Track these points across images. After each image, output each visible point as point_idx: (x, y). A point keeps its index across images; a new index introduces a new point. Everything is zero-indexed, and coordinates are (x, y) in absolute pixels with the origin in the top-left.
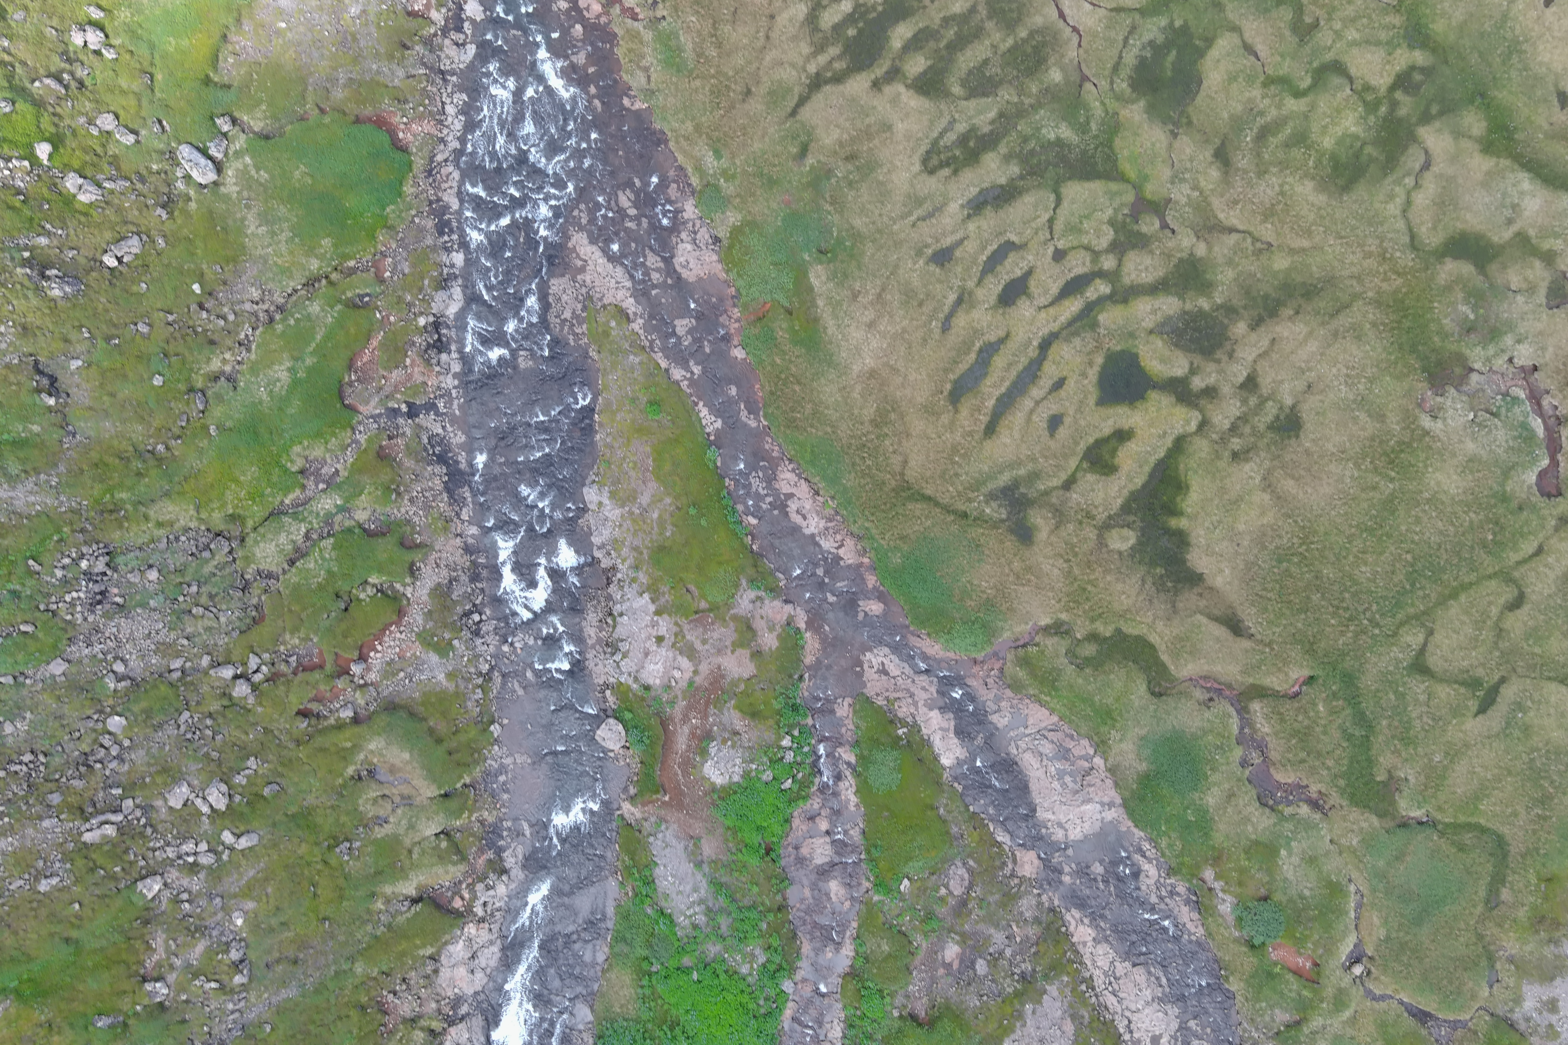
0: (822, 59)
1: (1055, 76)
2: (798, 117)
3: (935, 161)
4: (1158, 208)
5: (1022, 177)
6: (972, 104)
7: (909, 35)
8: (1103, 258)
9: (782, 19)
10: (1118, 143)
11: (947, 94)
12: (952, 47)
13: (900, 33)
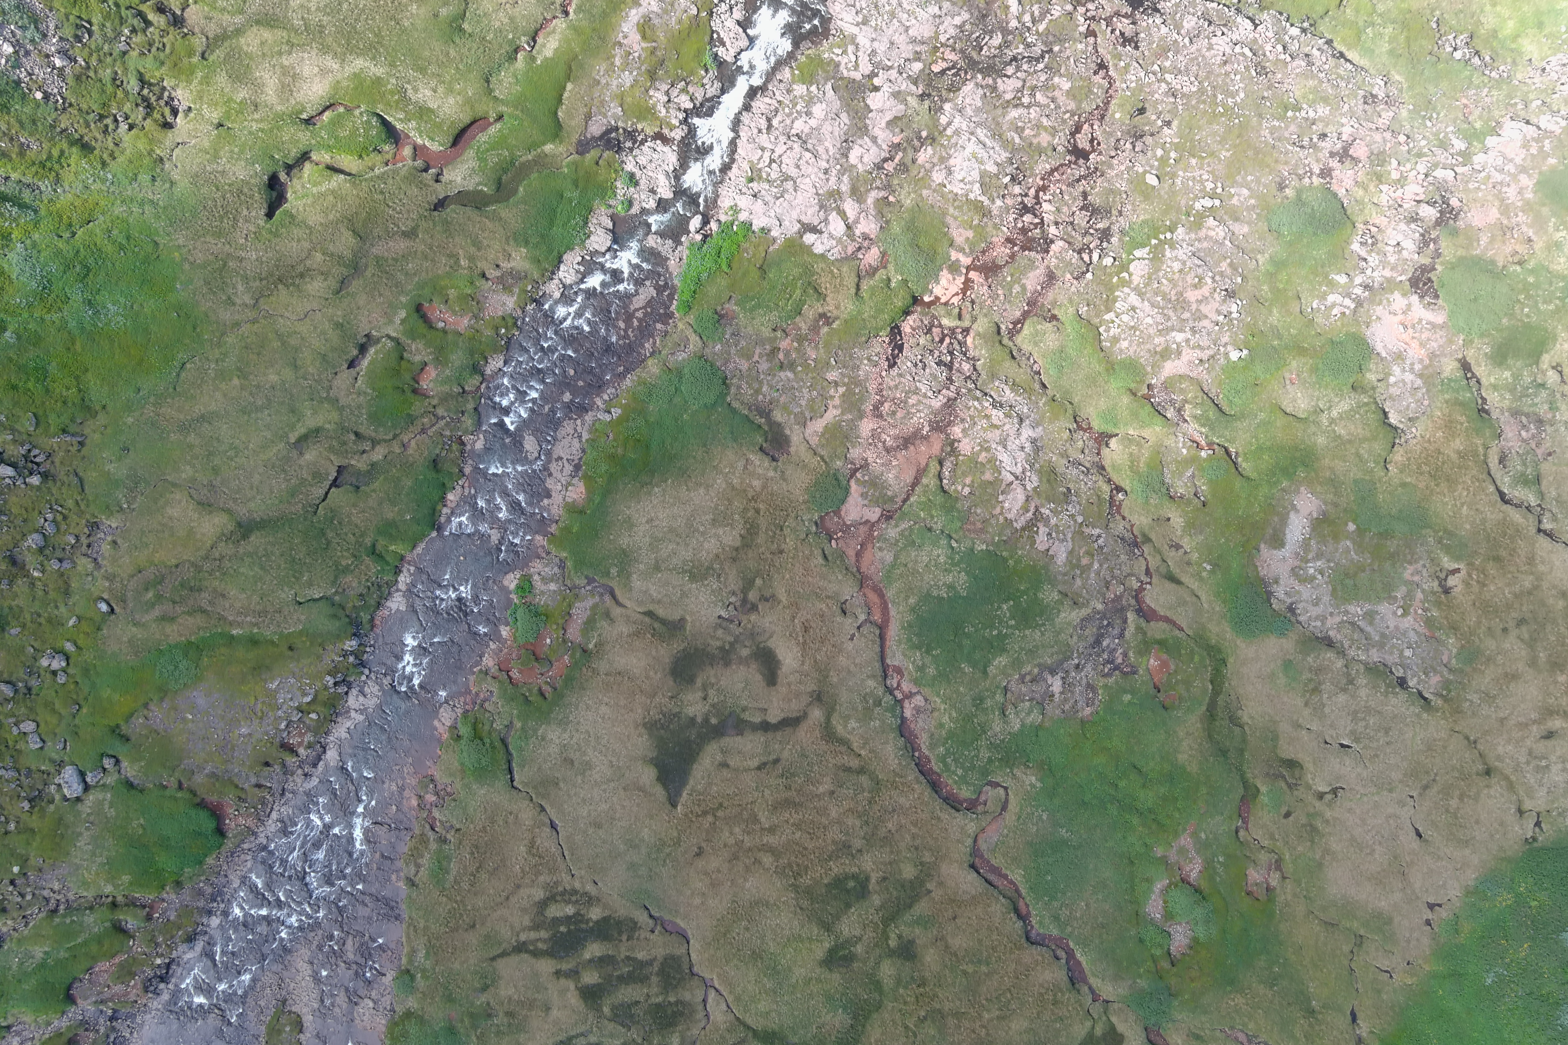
0: (533, 935)
2: (494, 963)
6: (611, 1026)
7: (598, 954)
9: (524, 892)
11: (599, 1009)
12: (621, 979)
13: (594, 950)
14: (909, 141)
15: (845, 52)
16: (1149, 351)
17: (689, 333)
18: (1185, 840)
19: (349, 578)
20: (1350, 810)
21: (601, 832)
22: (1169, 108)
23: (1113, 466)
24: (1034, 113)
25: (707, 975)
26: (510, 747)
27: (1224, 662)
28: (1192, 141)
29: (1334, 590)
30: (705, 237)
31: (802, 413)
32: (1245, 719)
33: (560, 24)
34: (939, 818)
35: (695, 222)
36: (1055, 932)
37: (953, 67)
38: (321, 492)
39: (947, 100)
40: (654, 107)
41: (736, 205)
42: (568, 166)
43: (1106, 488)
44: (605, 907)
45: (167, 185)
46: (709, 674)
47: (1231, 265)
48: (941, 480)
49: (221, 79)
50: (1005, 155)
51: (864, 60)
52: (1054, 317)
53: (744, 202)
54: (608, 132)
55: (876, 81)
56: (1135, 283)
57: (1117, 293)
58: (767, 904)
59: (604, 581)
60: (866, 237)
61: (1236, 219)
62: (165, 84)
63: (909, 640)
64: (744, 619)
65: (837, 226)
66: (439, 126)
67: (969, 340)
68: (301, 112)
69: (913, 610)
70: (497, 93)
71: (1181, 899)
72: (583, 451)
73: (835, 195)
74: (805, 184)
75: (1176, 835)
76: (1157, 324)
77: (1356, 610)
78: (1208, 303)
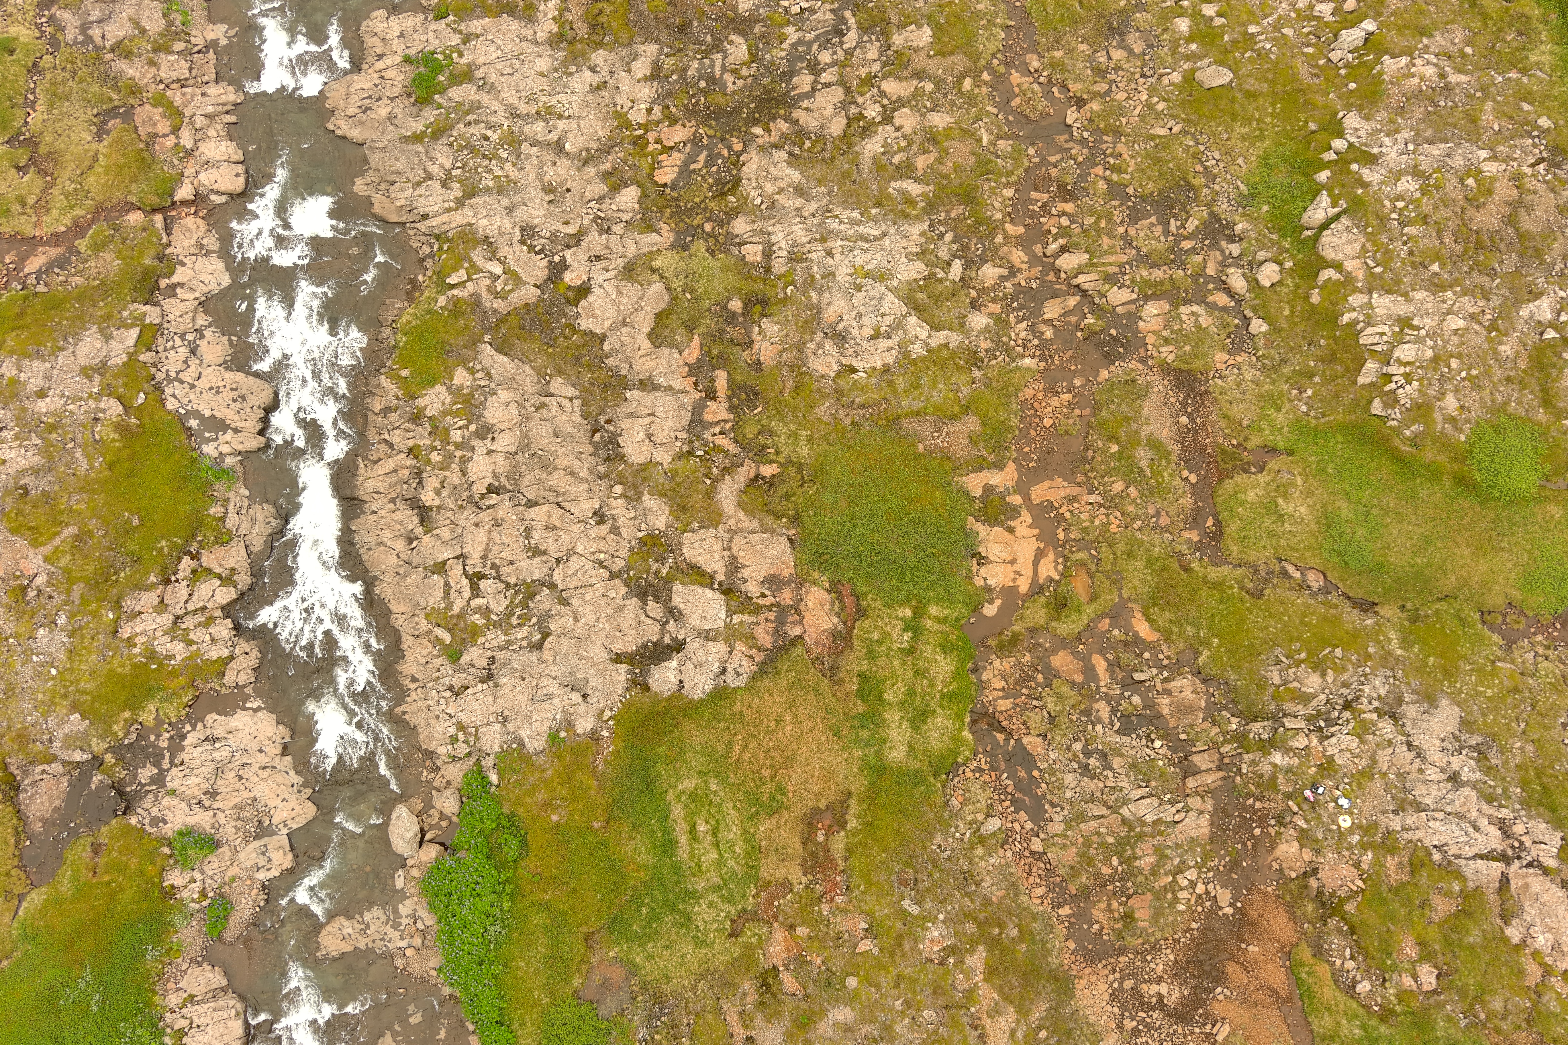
14: (717, 339)
15: (473, 269)
16: (1509, 381)
24: (905, 121)
30: (443, 840)
35: (403, 828)
37: (697, 150)
39: (731, 215)
41: (461, 727)
50: (915, 231)
52: (1261, 454)
53: (474, 708)
54: (78, 785)
55: (571, 278)
56: (1360, 275)
57: (1345, 319)
60: (776, 583)
61: (1429, 28)
65: (702, 608)
67: (1143, 629)
73: (652, 547)
74: (576, 574)
76: (1473, 317)
78: (1530, 209)
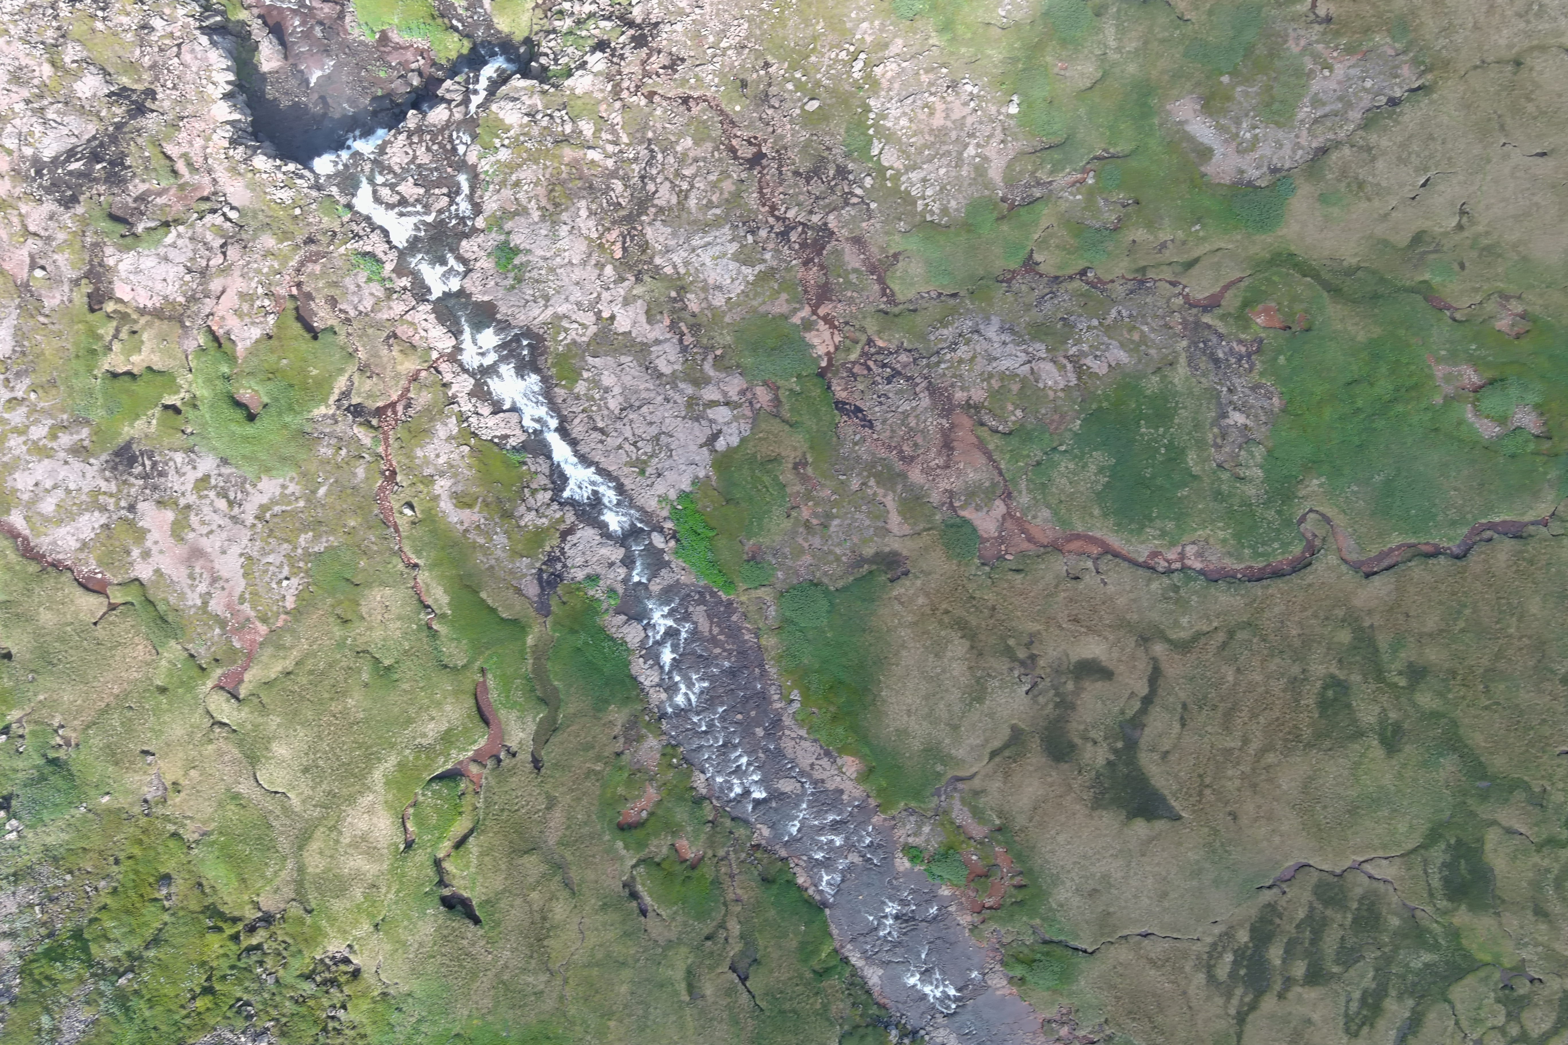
0: (1235, 1001)
1: (1395, 922)
3: (1354, 1027)
4: (1519, 969)
5: (1418, 1004)
6: (1352, 972)
7: (1281, 952)
8: (1508, 1029)
9: (1192, 991)
10: (1464, 942)
11: (1333, 976)
12: (1314, 942)
13: (1275, 954)
14: (673, 311)
15: (566, 330)
16: (970, 185)
17: (754, 594)
18: (1440, 371)
19: (833, 1008)
20: (1488, 207)
21: (1173, 895)
22: (753, 57)
23: (1060, 268)
24: (700, 184)
25: (1348, 864)
26: (1055, 939)
27: (1292, 255)
28: (793, 50)
29: (1277, 124)
30: (674, 537)
31: (876, 528)
32: (1354, 261)
33: (423, 577)
34: (1310, 585)
35: (658, 540)
36: (1465, 531)
37: (624, 238)
38: (745, 995)
39: (652, 258)
40: (536, 527)
41: (659, 496)
42: (555, 631)
43: (1076, 284)
44: (1241, 925)
45: (410, 1000)
46: (1075, 728)
47: (927, 72)
48: (997, 432)
49: (337, 906)
50: (726, 229)
51: (580, 316)
52: (896, 256)
53: (660, 488)
54: (540, 579)
55: (606, 315)
56: (901, 167)
57: (903, 188)
58: (1311, 779)
59: (944, 781)
60: (743, 392)
61: (886, 46)
62: (318, 957)
63: (1131, 531)
64: (1039, 671)
65: (722, 414)
66: (466, 730)
67: (880, 343)
68: (397, 848)
69: (1105, 515)
70: (460, 663)
71: (1492, 402)
72: (815, 741)
73: (692, 402)
74: (670, 424)
75: (1431, 377)
76: (948, 165)
77: (1304, 111)
78: (952, 110)
